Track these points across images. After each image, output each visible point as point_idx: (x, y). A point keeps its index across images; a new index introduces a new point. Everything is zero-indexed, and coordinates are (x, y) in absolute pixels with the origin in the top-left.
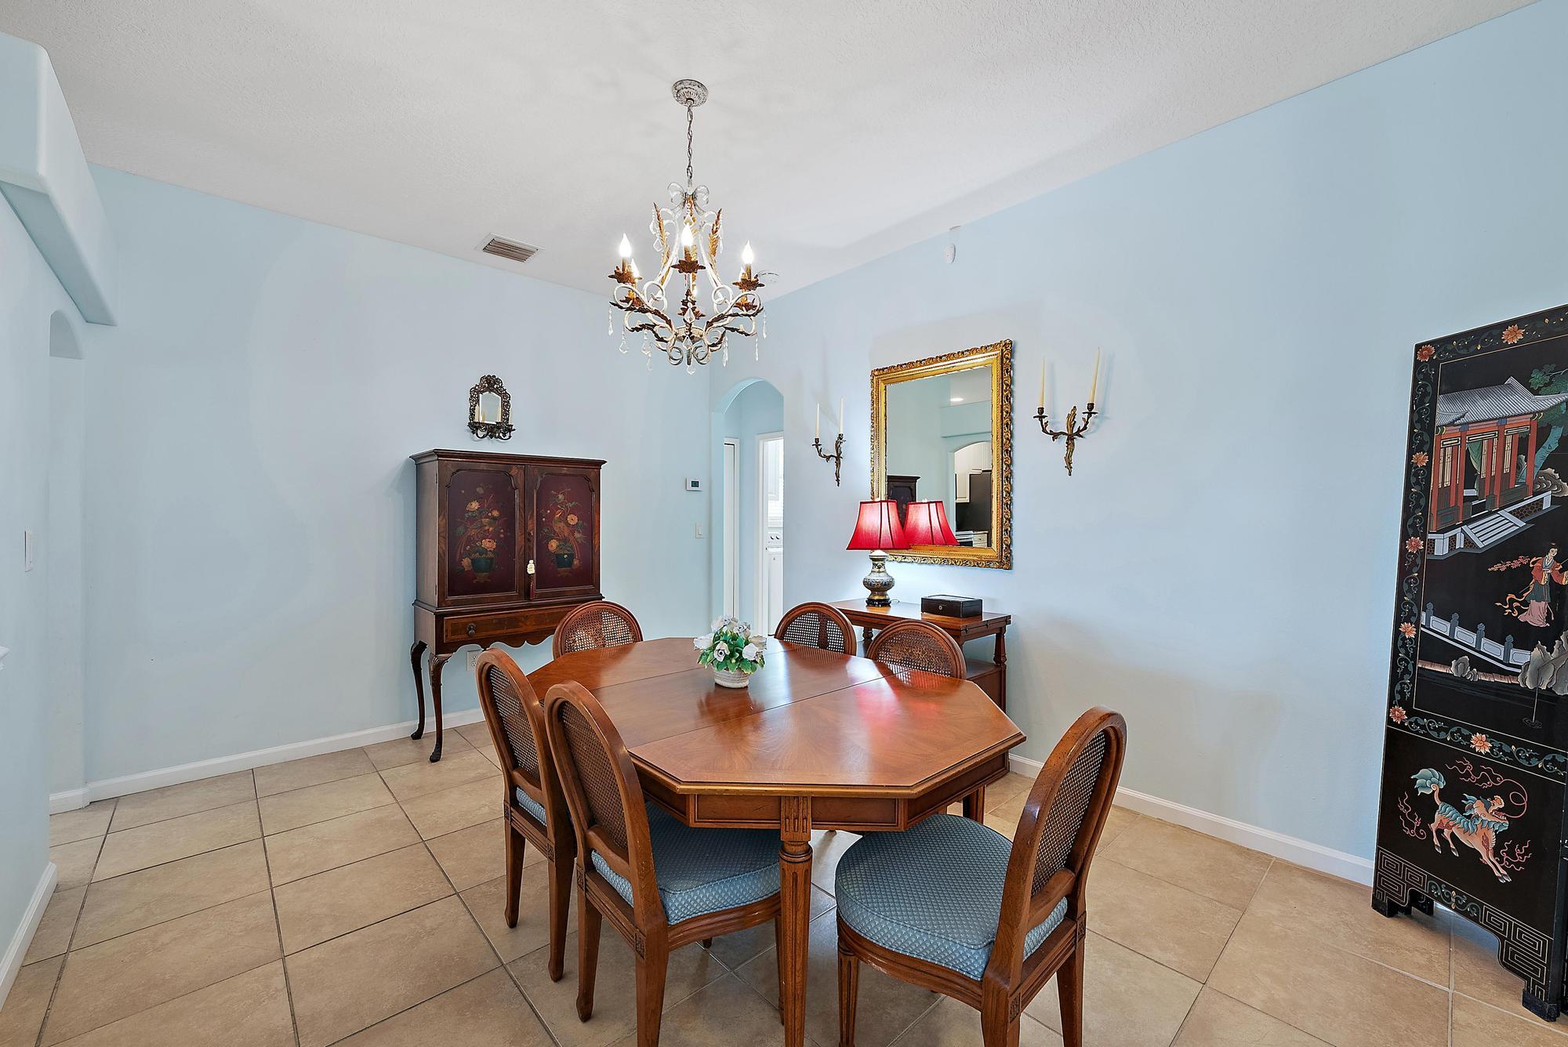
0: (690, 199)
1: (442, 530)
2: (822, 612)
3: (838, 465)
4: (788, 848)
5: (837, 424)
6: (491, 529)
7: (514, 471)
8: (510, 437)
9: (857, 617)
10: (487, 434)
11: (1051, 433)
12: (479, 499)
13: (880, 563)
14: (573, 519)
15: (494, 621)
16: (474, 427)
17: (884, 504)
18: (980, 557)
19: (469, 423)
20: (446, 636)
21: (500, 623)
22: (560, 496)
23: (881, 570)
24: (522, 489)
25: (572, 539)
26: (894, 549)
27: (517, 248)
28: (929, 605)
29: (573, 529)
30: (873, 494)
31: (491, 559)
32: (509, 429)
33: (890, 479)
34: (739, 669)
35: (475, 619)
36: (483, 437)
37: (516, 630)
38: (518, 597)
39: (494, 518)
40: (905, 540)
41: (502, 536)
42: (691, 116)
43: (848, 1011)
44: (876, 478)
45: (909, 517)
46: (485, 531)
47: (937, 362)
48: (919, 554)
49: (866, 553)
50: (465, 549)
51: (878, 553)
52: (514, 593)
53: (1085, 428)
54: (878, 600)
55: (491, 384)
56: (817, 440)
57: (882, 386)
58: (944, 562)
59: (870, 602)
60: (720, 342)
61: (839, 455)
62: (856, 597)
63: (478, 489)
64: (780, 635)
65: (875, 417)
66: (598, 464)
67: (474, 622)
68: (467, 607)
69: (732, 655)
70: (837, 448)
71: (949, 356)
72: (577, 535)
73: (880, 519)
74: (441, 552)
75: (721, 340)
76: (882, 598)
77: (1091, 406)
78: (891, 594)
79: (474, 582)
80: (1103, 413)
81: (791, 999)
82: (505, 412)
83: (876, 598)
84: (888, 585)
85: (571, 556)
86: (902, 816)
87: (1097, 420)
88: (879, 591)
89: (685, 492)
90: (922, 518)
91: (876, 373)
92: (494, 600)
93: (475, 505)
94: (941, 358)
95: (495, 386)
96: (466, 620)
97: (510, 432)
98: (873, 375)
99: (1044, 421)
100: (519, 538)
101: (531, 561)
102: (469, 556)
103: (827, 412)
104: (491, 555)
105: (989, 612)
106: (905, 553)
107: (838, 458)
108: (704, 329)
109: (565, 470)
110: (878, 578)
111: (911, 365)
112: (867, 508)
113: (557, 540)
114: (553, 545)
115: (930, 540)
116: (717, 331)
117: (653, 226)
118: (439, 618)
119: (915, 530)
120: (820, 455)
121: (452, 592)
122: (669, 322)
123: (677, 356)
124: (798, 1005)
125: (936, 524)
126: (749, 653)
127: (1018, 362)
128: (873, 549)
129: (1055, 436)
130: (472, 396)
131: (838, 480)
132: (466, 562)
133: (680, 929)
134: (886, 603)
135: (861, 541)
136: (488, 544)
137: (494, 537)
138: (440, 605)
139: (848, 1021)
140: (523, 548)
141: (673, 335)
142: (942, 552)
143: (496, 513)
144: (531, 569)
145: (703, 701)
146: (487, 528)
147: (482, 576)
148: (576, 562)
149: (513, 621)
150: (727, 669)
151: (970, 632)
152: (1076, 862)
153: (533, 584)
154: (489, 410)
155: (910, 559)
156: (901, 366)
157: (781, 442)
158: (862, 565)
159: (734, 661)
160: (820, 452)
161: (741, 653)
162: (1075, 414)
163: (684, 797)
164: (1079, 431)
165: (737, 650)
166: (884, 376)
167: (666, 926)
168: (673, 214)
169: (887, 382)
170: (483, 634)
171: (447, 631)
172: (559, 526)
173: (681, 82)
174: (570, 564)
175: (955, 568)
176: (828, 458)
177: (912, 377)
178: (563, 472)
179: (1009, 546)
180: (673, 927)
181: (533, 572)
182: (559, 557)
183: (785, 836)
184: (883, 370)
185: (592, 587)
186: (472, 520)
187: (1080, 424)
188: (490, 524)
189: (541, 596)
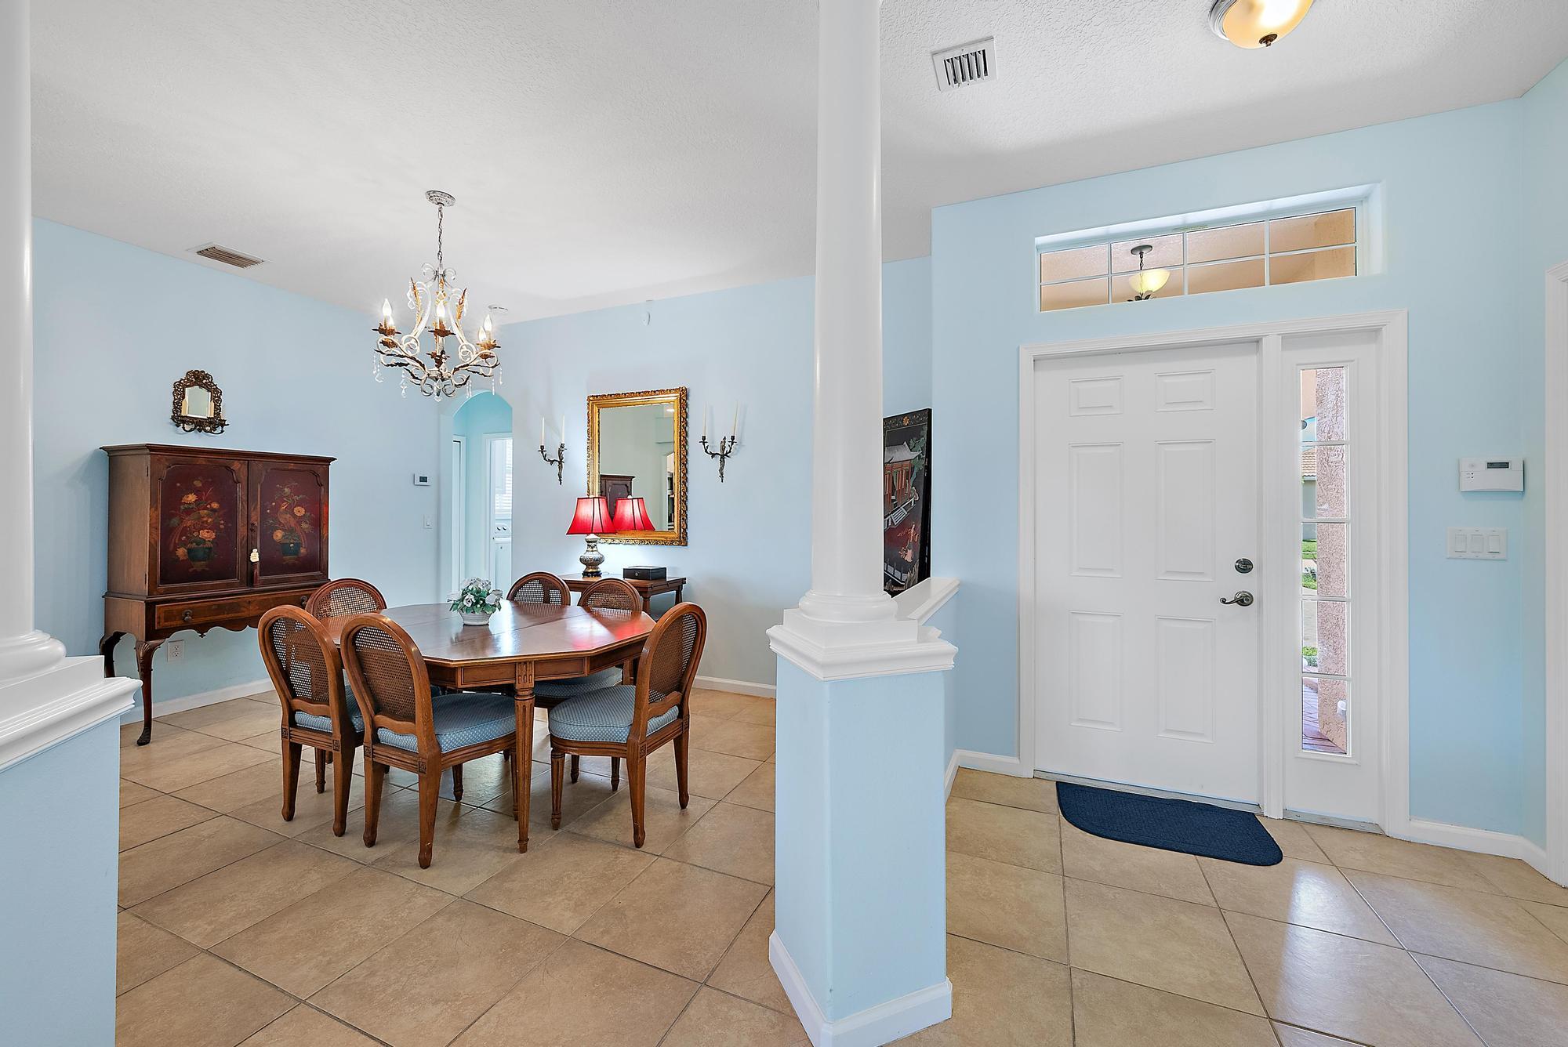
0: (440, 277)
1: (154, 521)
2: (547, 581)
3: (560, 468)
4: (520, 693)
5: (560, 435)
6: (210, 520)
7: (236, 466)
8: (222, 432)
9: (574, 585)
10: (195, 429)
11: (711, 453)
12: (197, 492)
13: (593, 544)
14: (300, 511)
15: (213, 607)
16: (179, 420)
17: (596, 500)
18: (666, 538)
19: (172, 417)
20: (159, 623)
21: (220, 609)
22: (286, 490)
23: (594, 549)
24: (245, 483)
25: (298, 528)
26: (603, 533)
27: (239, 257)
28: (628, 573)
29: (300, 520)
30: (589, 492)
31: (210, 549)
32: (222, 424)
33: (602, 477)
34: (483, 611)
35: (191, 606)
36: (189, 431)
37: (239, 614)
38: (241, 585)
39: (214, 510)
40: (614, 526)
41: (222, 527)
42: (442, 216)
43: (557, 790)
44: (591, 480)
45: (618, 509)
46: (203, 522)
47: (637, 396)
48: (623, 538)
49: (581, 538)
50: (180, 539)
51: (592, 536)
52: (236, 581)
53: (730, 452)
54: (592, 573)
55: (199, 379)
56: (542, 447)
57: (596, 409)
58: (642, 542)
59: (585, 574)
60: (465, 384)
61: (561, 460)
62: (575, 571)
63: (195, 482)
64: (512, 597)
65: (590, 432)
66: (327, 461)
67: (190, 608)
68: (185, 595)
69: (477, 603)
70: (560, 454)
71: (646, 393)
72: (304, 526)
73: (593, 511)
74: (153, 542)
75: (466, 382)
76: (594, 571)
77: (733, 438)
78: (601, 568)
79: (191, 570)
80: (740, 443)
81: (522, 779)
82: (217, 409)
83: (590, 570)
84: (599, 561)
85: (298, 545)
86: (586, 668)
87: (737, 447)
88: (592, 565)
89: (412, 484)
90: (628, 510)
91: (591, 398)
92: (214, 587)
93: (192, 498)
94: (640, 393)
95: (204, 381)
96: (180, 607)
97: (222, 427)
98: (589, 400)
99: (706, 445)
100: (242, 530)
101: (255, 550)
102: (184, 544)
103: (551, 424)
104: (209, 545)
105: (670, 576)
106: (613, 536)
107: (560, 462)
108: (452, 372)
109: (292, 466)
110: (594, 555)
111: (618, 395)
112: (583, 504)
113: (283, 530)
114: (279, 535)
115: (633, 527)
116: (463, 374)
117: (410, 293)
118: (150, 607)
119: (622, 519)
120: (545, 459)
121: (164, 581)
122: (423, 366)
123: (429, 390)
124: (526, 780)
125: (637, 513)
126: (489, 600)
127: (691, 402)
128: (588, 534)
129: (713, 455)
130: (176, 390)
131: (560, 480)
132: (181, 552)
133: (449, 756)
134: (598, 574)
135: (578, 527)
136: (206, 535)
137: (214, 527)
138: (150, 593)
139: (557, 797)
140: (245, 539)
141: (426, 375)
142: (640, 536)
143: (215, 505)
144: (255, 557)
145: (454, 638)
146: (205, 519)
147: (199, 566)
148: (303, 551)
149: (234, 607)
150: (474, 612)
151: (654, 589)
152: (682, 687)
153: (257, 571)
154: (198, 403)
155: (618, 541)
156: (611, 395)
157: (509, 442)
158: (579, 546)
159: (479, 606)
160: (545, 457)
161: (484, 601)
162: (725, 442)
163: (454, 670)
164: (727, 453)
165: (481, 599)
166: (598, 402)
167: (440, 755)
168: (427, 286)
169: (600, 406)
170: (202, 620)
171: (159, 618)
172: (285, 518)
173: (434, 192)
174: (297, 552)
175: (650, 546)
176: (552, 462)
177: (618, 405)
178: (290, 468)
179: (685, 530)
180: (445, 755)
181: (258, 560)
182: (283, 546)
183: (518, 687)
184: (597, 396)
185: (319, 573)
186: (188, 512)
187: (727, 449)
188: (209, 516)
189: (264, 583)
